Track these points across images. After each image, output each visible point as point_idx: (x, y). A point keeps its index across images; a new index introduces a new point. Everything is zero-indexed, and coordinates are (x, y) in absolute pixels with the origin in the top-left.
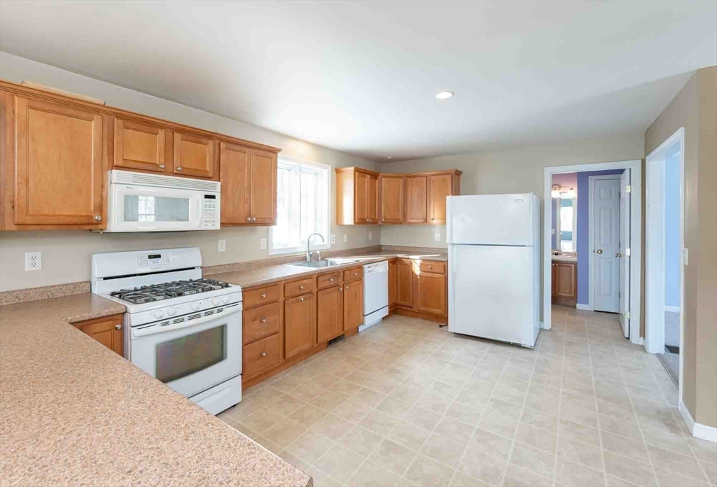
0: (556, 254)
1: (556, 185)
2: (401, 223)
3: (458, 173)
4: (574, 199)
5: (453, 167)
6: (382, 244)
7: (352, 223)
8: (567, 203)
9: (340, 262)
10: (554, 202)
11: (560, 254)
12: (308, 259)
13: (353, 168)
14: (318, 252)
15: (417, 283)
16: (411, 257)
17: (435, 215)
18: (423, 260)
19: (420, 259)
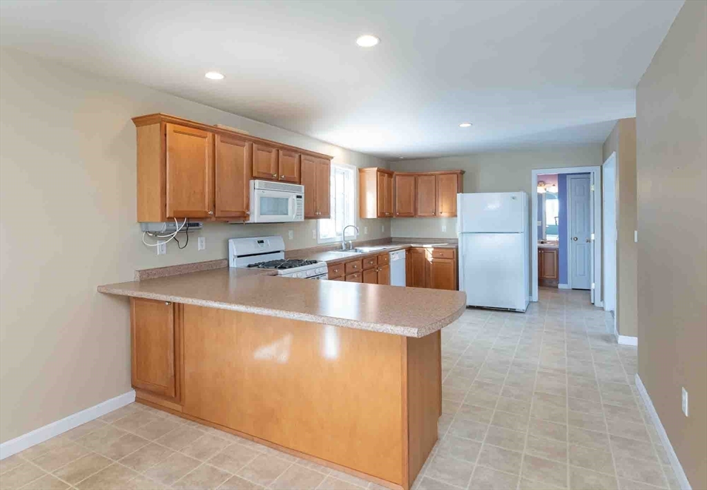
0: (542, 243)
1: (541, 182)
2: (412, 217)
3: (462, 173)
4: (556, 194)
5: (458, 168)
6: (392, 236)
7: (376, 217)
8: (550, 196)
9: (367, 250)
10: (540, 196)
11: (545, 243)
12: (344, 248)
13: (376, 169)
14: (350, 242)
15: (429, 268)
16: (424, 246)
17: (444, 210)
18: (435, 248)
19: (433, 247)
